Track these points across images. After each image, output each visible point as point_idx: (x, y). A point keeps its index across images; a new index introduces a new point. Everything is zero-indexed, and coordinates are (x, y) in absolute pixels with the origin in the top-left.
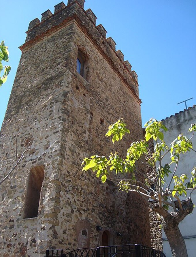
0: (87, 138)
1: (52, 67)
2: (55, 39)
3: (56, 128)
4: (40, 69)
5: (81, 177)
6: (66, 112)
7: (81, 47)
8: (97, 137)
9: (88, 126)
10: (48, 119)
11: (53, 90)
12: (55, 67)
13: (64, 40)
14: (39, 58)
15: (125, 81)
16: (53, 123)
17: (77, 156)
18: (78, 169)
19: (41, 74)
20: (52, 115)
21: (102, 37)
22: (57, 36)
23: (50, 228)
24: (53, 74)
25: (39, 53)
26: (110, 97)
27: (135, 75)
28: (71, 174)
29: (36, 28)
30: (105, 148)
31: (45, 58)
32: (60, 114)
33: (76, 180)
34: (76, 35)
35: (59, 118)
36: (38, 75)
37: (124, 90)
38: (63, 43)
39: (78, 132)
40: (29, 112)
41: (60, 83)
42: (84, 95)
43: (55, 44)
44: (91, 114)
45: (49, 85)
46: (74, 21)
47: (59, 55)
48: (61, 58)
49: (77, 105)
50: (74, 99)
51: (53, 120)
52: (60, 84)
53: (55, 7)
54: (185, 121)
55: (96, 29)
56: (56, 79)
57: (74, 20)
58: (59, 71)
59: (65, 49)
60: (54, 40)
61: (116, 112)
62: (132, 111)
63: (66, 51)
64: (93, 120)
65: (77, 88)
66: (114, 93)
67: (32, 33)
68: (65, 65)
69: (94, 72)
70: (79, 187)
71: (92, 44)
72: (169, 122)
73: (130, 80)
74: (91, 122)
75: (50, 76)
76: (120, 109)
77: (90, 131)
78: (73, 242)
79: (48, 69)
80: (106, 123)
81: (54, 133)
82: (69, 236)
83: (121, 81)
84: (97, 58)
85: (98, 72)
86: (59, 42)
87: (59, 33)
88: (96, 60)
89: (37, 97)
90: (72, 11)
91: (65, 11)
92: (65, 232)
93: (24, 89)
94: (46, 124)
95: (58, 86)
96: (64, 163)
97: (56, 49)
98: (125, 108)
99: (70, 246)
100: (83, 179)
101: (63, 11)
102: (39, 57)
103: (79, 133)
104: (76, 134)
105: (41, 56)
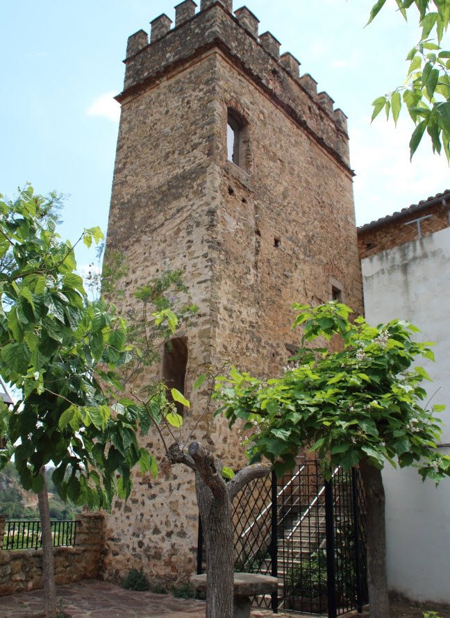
0: (252, 282)
1: (183, 152)
2: (182, 88)
3: (200, 275)
4: (161, 152)
5: (245, 351)
6: (215, 245)
7: (233, 104)
8: (269, 274)
9: (253, 259)
10: (185, 256)
11: (190, 200)
12: (189, 152)
13: (201, 94)
14: (155, 126)
15: (320, 141)
16: (194, 266)
17: (238, 317)
18: (239, 339)
19: (163, 163)
20: (193, 248)
21: (271, 61)
22: (187, 81)
23: (204, 437)
24: (188, 168)
25: (154, 115)
26: (290, 187)
27: (341, 118)
28: (229, 348)
29: (141, 55)
30: (284, 290)
31: (167, 130)
32: (206, 249)
33: (237, 357)
34: (221, 83)
35: (205, 256)
36: (159, 164)
37: (318, 161)
38: (199, 100)
39: (236, 275)
40: (150, 239)
41: (200, 188)
42: (244, 201)
43: (184, 99)
44: (258, 233)
45: (180, 190)
46: (216, 53)
47: (193, 127)
48: (198, 135)
49: (232, 225)
50: (227, 217)
51: (194, 258)
52: (201, 190)
53: (175, 8)
54: (415, 259)
55: (259, 48)
56: (194, 180)
57: (217, 50)
58: (197, 162)
59: (203, 116)
60: (181, 90)
61: (304, 213)
62: (335, 200)
63: (206, 120)
64: (262, 244)
65: (231, 192)
66: (298, 176)
67: (135, 65)
68: (207, 152)
69: (258, 148)
70: (242, 368)
71: (252, 88)
72: (389, 257)
73: (330, 134)
74: (257, 252)
75: (182, 170)
76: (310, 206)
77: (256, 267)
78: (238, 454)
79: (176, 156)
80: (284, 242)
81: (199, 283)
82: (231, 445)
83: (313, 144)
84: (263, 113)
85: (267, 142)
86: (191, 96)
87: (188, 76)
88: (263, 119)
89: (161, 211)
90: (211, 26)
91: (196, 22)
92: (225, 440)
93: (134, 190)
94: (182, 265)
95: (198, 194)
96: (219, 334)
97: (188, 112)
98: (321, 198)
99: (234, 461)
100: (248, 354)
101: (192, 23)
102: (156, 124)
103: (238, 277)
104: (233, 280)
105: (159, 124)
